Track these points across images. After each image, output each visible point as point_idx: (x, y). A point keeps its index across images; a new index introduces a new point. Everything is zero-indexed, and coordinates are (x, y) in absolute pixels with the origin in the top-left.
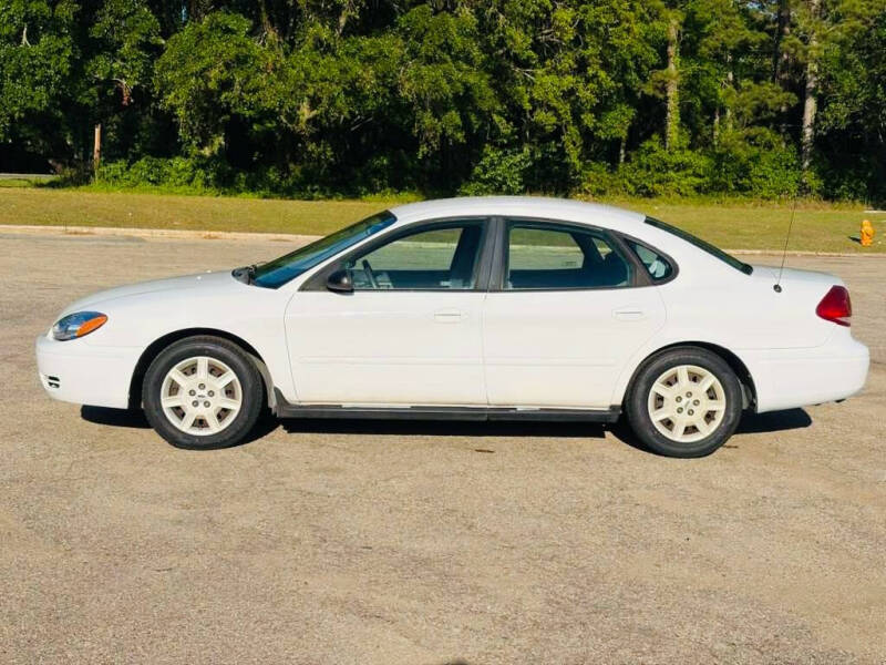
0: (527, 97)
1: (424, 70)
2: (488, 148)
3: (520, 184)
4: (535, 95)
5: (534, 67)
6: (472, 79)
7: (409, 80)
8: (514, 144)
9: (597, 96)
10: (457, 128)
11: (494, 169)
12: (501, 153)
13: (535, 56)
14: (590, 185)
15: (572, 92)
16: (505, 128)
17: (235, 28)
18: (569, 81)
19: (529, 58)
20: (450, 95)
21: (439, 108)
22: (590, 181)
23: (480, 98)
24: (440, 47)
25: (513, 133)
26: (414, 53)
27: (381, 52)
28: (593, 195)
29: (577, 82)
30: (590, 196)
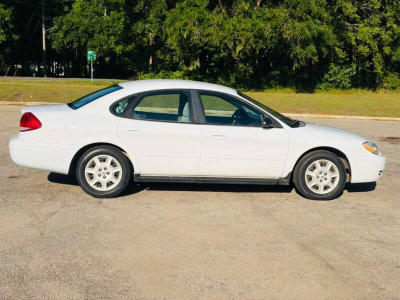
0: (354, 38)
1: (297, 24)
2: (332, 65)
3: (349, 83)
4: (358, 37)
5: (358, 23)
6: (322, 28)
7: (288, 29)
8: (347, 63)
9: (392, 37)
10: (313, 54)
11: (336, 76)
12: (339, 67)
13: (359, 17)
14: (388, 84)
15: (378, 35)
16: (342, 54)
17: (200, 5)
18: (377, 30)
19: (355, 18)
20: (310, 37)
21: (304, 44)
22: (387, 82)
23: (328, 39)
24: (305, 11)
25: (346, 57)
26: (292, 16)
27: (274, 16)
28: (389, 90)
29: (381, 30)
30: (388, 90)
